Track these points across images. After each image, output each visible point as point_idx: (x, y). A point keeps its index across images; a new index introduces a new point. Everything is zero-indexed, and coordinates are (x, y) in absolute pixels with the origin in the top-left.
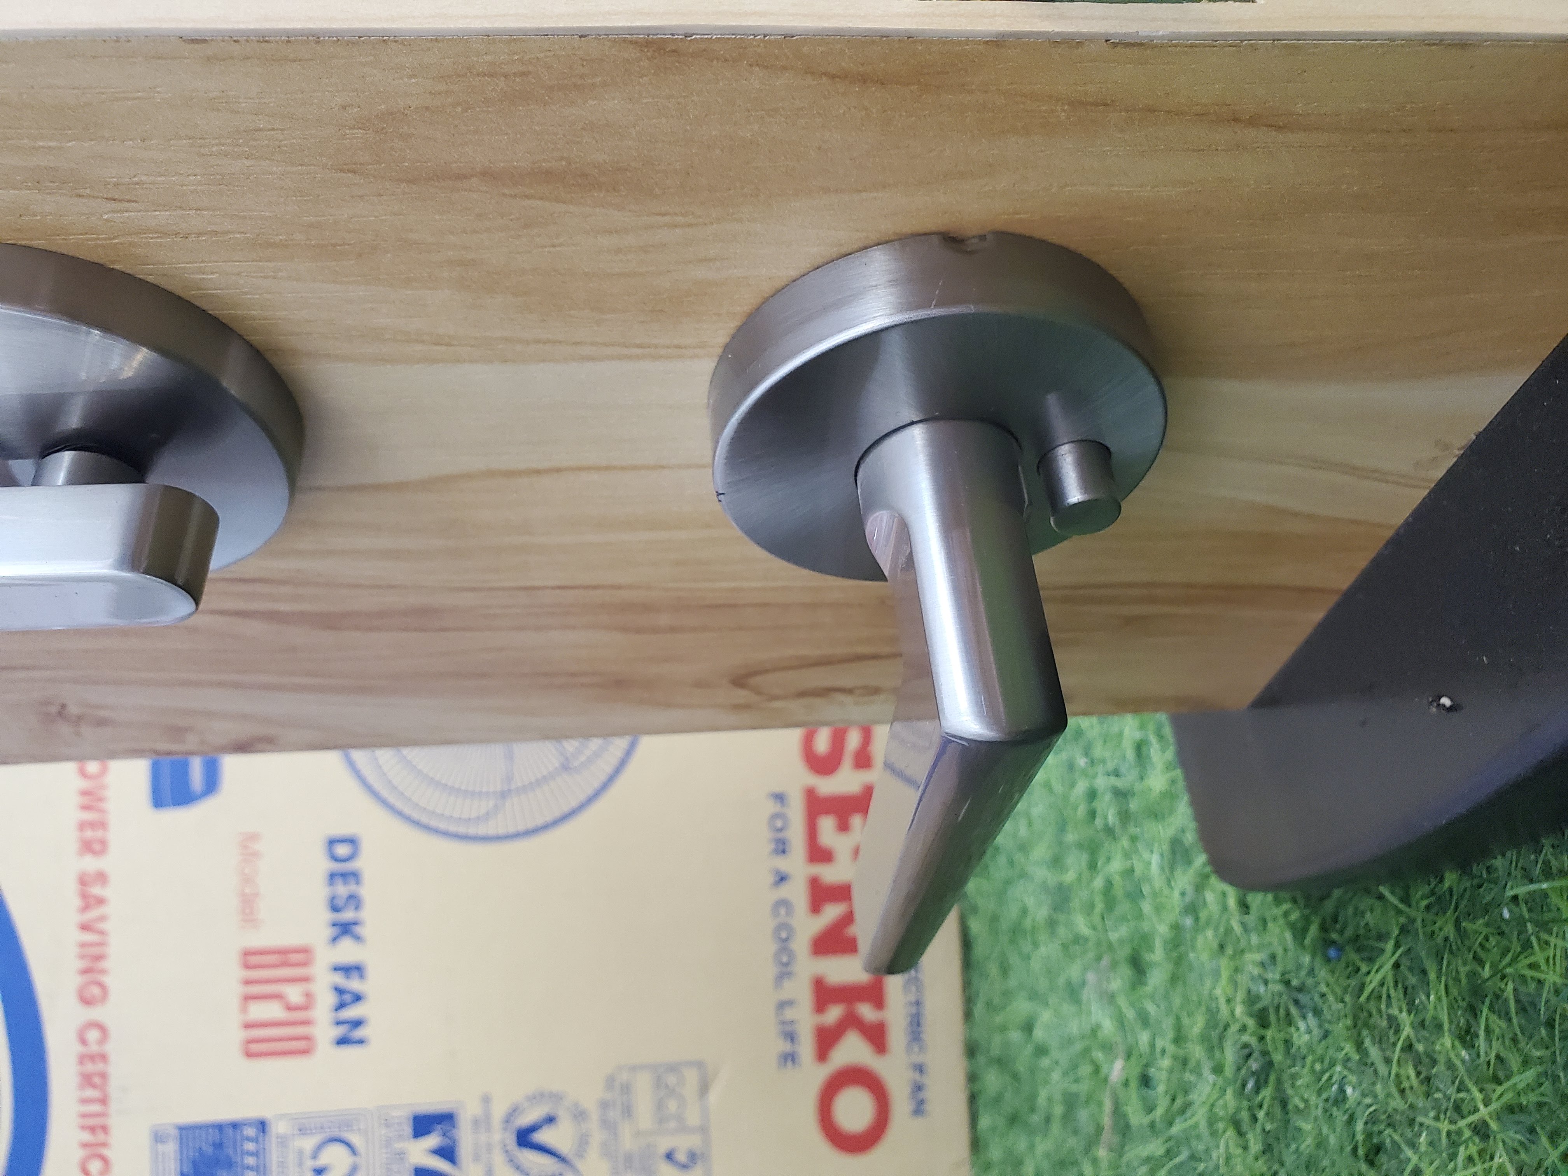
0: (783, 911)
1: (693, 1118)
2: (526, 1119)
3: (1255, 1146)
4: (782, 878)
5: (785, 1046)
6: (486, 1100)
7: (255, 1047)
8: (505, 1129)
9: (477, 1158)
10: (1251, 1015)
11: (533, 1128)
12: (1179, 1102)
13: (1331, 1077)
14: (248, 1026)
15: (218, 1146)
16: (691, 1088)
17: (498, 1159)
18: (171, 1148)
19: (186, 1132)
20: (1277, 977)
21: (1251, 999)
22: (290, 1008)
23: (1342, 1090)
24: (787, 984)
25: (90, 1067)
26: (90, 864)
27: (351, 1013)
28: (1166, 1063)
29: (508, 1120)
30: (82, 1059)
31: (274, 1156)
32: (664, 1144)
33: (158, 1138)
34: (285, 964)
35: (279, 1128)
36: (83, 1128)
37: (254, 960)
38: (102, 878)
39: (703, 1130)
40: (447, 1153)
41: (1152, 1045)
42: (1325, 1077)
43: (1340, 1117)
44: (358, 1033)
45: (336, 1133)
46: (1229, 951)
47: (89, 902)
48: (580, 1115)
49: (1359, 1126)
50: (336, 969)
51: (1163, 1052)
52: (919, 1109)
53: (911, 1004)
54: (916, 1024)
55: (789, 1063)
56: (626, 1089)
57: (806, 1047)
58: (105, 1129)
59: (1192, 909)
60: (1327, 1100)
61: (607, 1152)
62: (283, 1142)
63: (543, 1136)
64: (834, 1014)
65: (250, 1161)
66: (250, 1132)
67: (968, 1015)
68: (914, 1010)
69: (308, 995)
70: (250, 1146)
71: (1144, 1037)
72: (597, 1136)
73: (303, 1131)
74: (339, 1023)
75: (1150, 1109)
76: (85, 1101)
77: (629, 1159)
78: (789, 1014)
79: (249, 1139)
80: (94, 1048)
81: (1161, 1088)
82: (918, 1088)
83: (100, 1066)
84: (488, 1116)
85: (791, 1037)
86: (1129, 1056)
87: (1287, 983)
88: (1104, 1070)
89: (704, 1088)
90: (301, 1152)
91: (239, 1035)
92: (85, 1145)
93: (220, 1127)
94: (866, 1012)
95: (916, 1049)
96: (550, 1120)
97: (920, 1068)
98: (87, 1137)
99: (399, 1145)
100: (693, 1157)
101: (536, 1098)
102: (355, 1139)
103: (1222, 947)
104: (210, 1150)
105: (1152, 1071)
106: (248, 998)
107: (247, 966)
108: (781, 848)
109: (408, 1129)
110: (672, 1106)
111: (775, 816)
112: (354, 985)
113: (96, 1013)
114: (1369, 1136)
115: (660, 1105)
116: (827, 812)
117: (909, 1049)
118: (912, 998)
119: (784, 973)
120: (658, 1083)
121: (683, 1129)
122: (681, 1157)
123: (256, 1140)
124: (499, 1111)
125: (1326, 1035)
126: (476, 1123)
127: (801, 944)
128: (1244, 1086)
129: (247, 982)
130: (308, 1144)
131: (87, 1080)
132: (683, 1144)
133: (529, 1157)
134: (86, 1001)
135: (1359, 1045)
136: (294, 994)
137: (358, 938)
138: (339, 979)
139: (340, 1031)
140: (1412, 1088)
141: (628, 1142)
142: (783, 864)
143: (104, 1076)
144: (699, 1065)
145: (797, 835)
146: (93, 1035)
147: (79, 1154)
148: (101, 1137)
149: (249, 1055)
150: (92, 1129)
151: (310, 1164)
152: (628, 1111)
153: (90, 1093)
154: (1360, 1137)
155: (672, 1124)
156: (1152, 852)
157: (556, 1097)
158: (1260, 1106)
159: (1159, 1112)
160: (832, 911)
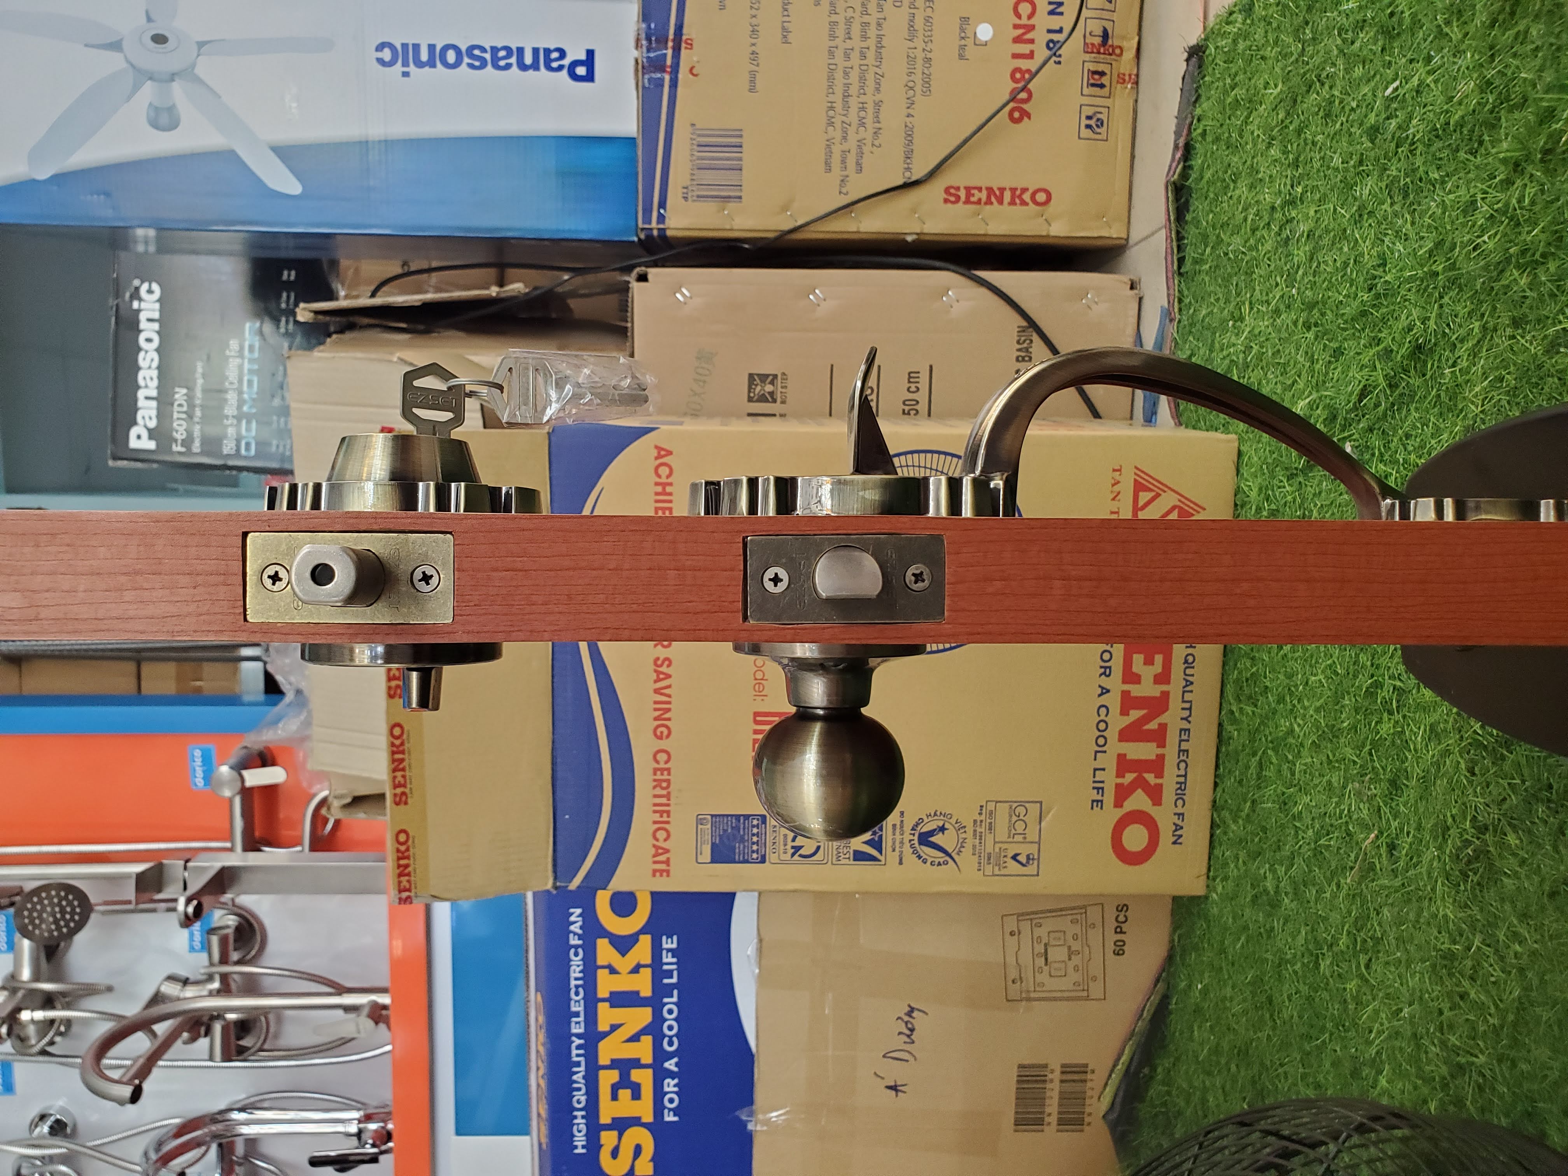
0: (1103, 711)
1: (1032, 836)
2: (927, 827)
4: (1105, 691)
5: (1096, 796)
6: (902, 815)
8: (913, 834)
9: (894, 849)
11: (930, 834)
15: (735, 827)
16: (1032, 818)
17: (907, 851)
18: (707, 827)
19: (716, 818)
24: (1101, 757)
25: (660, 776)
26: (662, 653)
29: (915, 827)
30: (656, 771)
32: (1012, 850)
33: (699, 821)
36: (655, 812)
37: (761, 719)
38: (668, 662)
39: (1038, 843)
40: (877, 844)
48: (960, 828)
52: (1177, 841)
53: (1180, 776)
54: (1182, 788)
55: (1098, 806)
56: (992, 814)
57: (1109, 798)
58: (668, 813)
61: (976, 852)
62: (776, 829)
63: (937, 839)
64: (1129, 778)
65: (755, 839)
66: (754, 822)
67: (1216, 785)
68: (1181, 780)
70: (755, 830)
72: (970, 842)
76: (656, 796)
77: (989, 858)
78: (1100, 776)
79: (754, 826)
80: (662, 765)
82: (1178, 828)
83: (665, 777)
84: (902, 824)
85: (1100, 790)
89: (1041, 818)
90: (785, 838)
92: (656, 822)
93: (736, 817)
94: (1151, 778)
95: (1180, 804)
96: (941, 830)
97: (1181, 816)
98: (657, 817)
100: (1030, 860)
101: (933, 816)
104: (730, 829)
107: (757, 723)
108: (1106, 672)
110: (1020, 827)
111: (1104, 652)
113: (664, 744)
115: (1013, 827)
116: (1139, 652)
117: (1175, 804)
119: (1101, 749)
120: (1014, 812)
121: (1025, 841)
122: (1022, 858)
123: (758, 826)
124: (909, 823)
126: (894, 829)
127: (1112, 734)
129: (757, 732)
130: (790, 833)
131: (658, 784)
133: (927, 851)
134: (658, 736)
141: (988, 848)
142: (1105, 682)
143: (668, 782)
144: (1039, 803)
145: (1117, 664)
146: (662, 757)
147: (651, 828)
148: (666, 818)
150: (661, 813)
151: (791, 845)
152: (991, 829)
153: (660, 792)
155: (1019, 839)
160: (1135, 714)
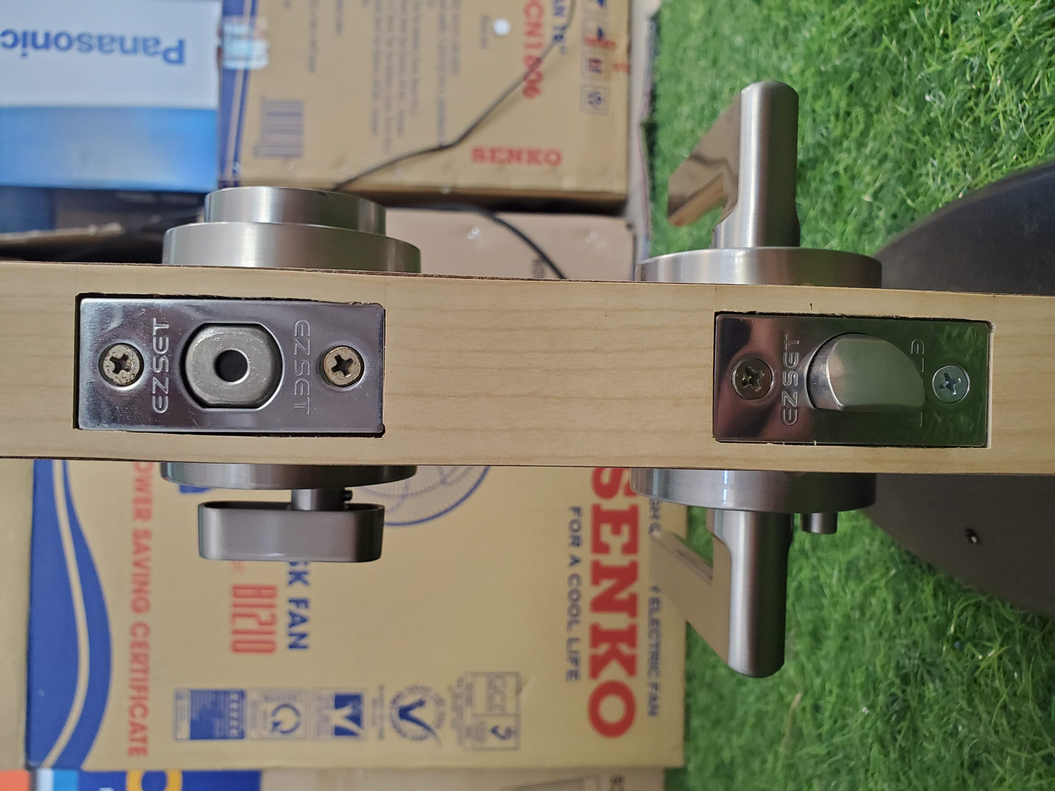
0: (575, 581)
1: (510, 707)
2: (406, 701)
3: (893, 756)
4: (575, 561)
5: (570, 666)
6: (381, 688)
7: (239, 646)
8: (392, 708)
9: (374, 723)
10: (897, 676)
11: (410, 708)
12: (839, 723)
13: (948, 719)
14: (236, 632)
15: (215, 704)
16: (510, 690)
17: (387, 725)
18: (186, 703)
19: (195, 694)
20: (917, 655)
21: (898, 667)
22: (261, 623)
23: (956, 727)
24: (575, 627)
25: (137, 650)
26: (140, 525)
27: (299, 629)
28: (833, 699)
29: (394, 701)
30: (134, 645)
31: (248, 713)
32: (491, 723)
33: (178, 696)
34: (260, 596)
35: (252, 696)
36: (132, 687)
37: (240, 592)
38: (147, 534)
39: (517, 716)
40: (356, 719)
41: (823, 687)
42: (945, 719)
43: (953, 744)
44: (303, 642)
45: (287, 701)
46: (886, 635)
47: (140, 549)
48: (439, 702)
49: (966, 750)
50: (291, 601)
51: (831, 692)
52: (653, 712)
53: (652, 645)
54: (655, 658)
55: (574, 678)
56: (470, 687)
57: (584, 668)
58: (145, 688)
59: (862, 608)
60: (946, 732)
61: (455, 725)
62: (255, 704)
63: (416, 713)
64: (603, 648)
65: (234, 714)
66: (235, 697)
67: (688, 654)
68: (654, 650)
69: (273, 616)
70: (234, 706)
71: (818, 681)
72: (450, 716)
73: (267, 699)
74: (291, 635)
75: (820, 726)
76: (134, 671)
77: (469, 731)
78: (575, 647)
79: (234, 701)
80: (140, 639)
81: (827, 714)
82: (653, 698)
83: (143, 651)
84: (382, 698)
85: (575, 661)
86: (806, 693)
87: (924, 660)
88: (788, 698)
89: (519, 690)
90: (265, 713)
91: (229, 638)
92: (133, 698)
93: (216, 693)
94: (624, 648)
95: (654, 674)
96: (421, 703)
97: (656, 686)
98: (134, 693)
99: (325, 712)
100: (509, 733)
101: (413, 689)
102: (299, 706)
103: (881, 633)
104: (209, 706)
105: (821, 703)
106: (235, 616)
107: (236, 595)
108: (576, 542)
109: (332, 703)
110: (498, 699)
111: (573, 522)
112: (302, 611)
113: (142, 617)
114: (971, 756)
115: (490, 699)
116: (606, 521)
117: (649, 674)
118: (653, 642)
119: (574, 620)
120: (490, 684)
121: (504, 714)
122: (502, 731)
123: (238, 702)
124: (389, 696)
125: (948, 693)
126: (374, 702)
127: (585, 603)
128: (889, 719)
129: (236, 606)
130: (270, 707)
131: (136, 658)
132: (503, 724)
133: (407, 726)
134: (136, 609)
135: (970, 702)
136: (264, 615)
137: (305, 582)
138: (293, 607)
139: (292, 640)
140: (1003, 730)
141: (468, 720)
142: (576, 552)
143: (146, 656)
144: (517, 675)
145: (586, 534)
146: (140, 631)
147: (128, 704)
148: (143, 694)
149: (236, 650)
150: (138, 688)
151: (270, 720)
152: (470, 701)
153: (137, 666)
154: (966, 757)
155: (497, 711)
156: (833, 569)
157: (426, 690)
158: (900, 732)
159: (826, 728)
160: (606, 584)
